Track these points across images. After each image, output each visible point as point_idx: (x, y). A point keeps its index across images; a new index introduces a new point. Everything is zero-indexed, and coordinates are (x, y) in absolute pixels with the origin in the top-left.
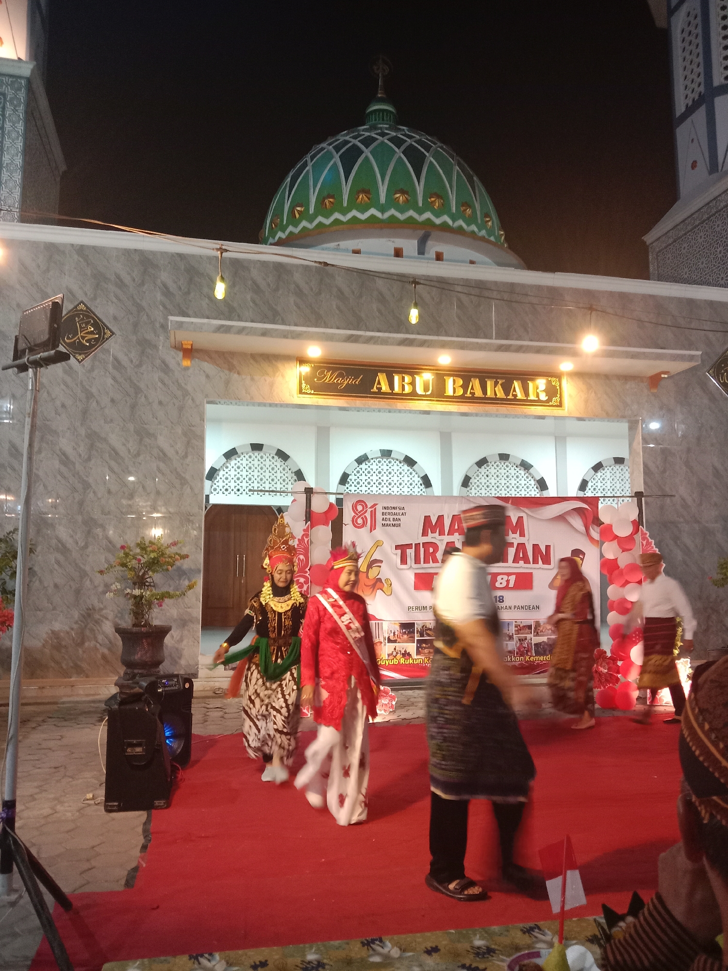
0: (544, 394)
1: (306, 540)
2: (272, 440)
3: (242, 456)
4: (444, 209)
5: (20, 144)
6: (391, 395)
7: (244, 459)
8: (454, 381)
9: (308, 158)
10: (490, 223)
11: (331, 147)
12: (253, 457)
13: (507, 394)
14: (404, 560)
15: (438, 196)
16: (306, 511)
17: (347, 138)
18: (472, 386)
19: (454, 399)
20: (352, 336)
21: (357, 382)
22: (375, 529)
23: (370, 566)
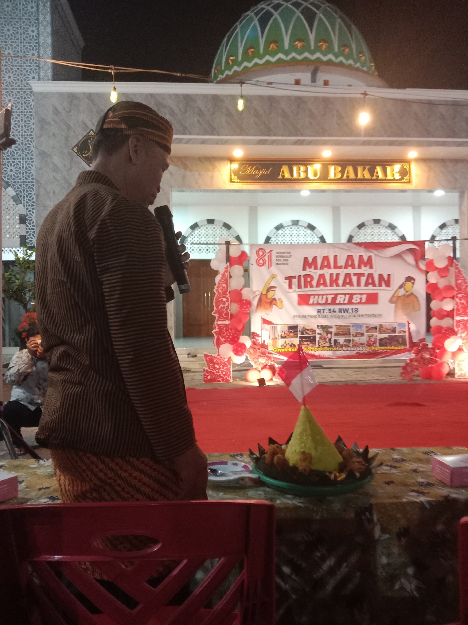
0: (398, 174)
1: (226, 274)
2: (220, 217)
3: (202, 228)
4: (330, 50)
5: (49, 29)
6: (292, 181)
7: (203, 230)
8: (335, 168)
9: (238, 23)
10: (363, 58)
11: (253, 14)
12: (209, 228)
13: (372, 175)
14: (290, 287)
15: (325, 41)
16: (226, 257)
17: (263, 6)
18: (348, 171)
19: (335, 181)
20: (261, 140)
21: (268, 173)
22: (271, 267)
23: (268, 291)
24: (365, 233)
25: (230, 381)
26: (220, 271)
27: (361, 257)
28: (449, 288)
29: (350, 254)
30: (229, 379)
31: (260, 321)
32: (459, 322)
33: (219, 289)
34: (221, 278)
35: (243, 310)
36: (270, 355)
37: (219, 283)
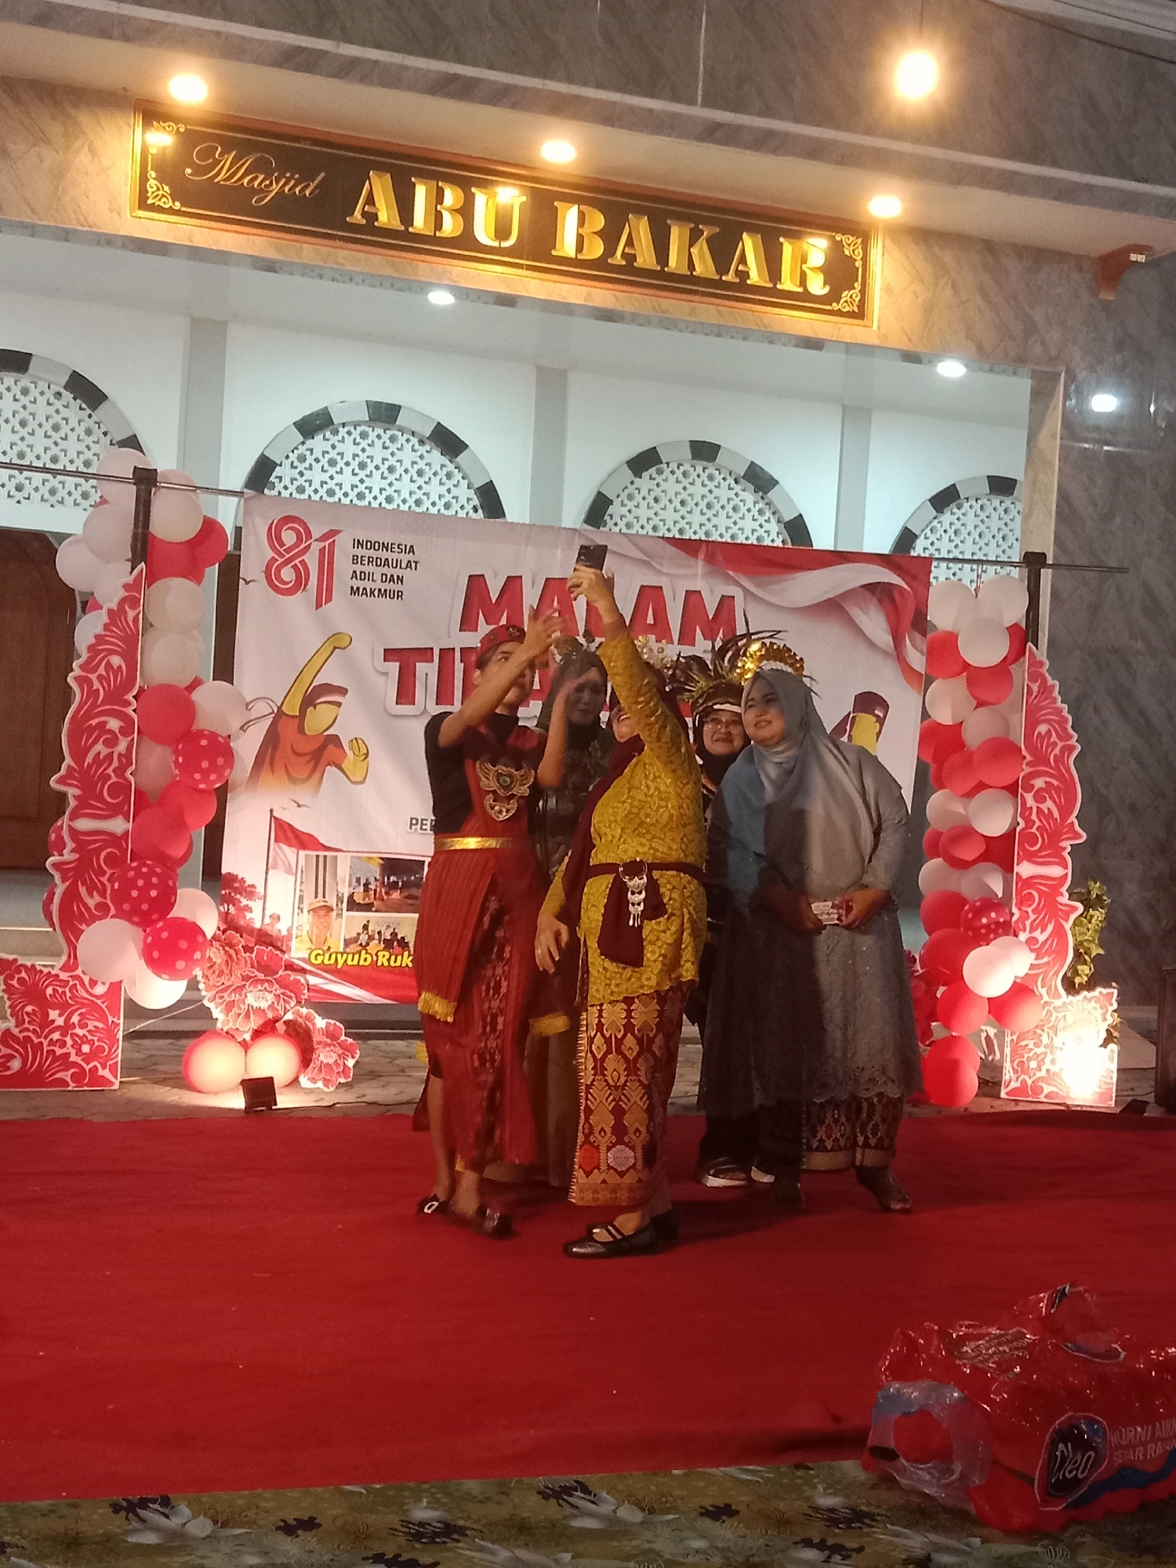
0: (821, 278)
1: (131, 614)
2: (59, 346)
6: (404, 240)
8: (582, 220)
12: (1, 388)
13: (722, 268)
14: (405, 694)
16: (135, 536)
18: (630, 235)
19: (578, 268)
20: (300, 50)
21: (307, 193)
22: (329, 599)
23: (309, 700)
24: (657, 492)
25: (112, 1084)
26: (99, 596)
27: (693, 598)
28: (1002, 749)
29: (651, 580)
30: (106, 1073)
31: (262, 829)
32: (1029, 882)
33: (93, 677)
34: (106, 627)
35: (197, 776)
36: (293, 976)
37: (91, 648)
